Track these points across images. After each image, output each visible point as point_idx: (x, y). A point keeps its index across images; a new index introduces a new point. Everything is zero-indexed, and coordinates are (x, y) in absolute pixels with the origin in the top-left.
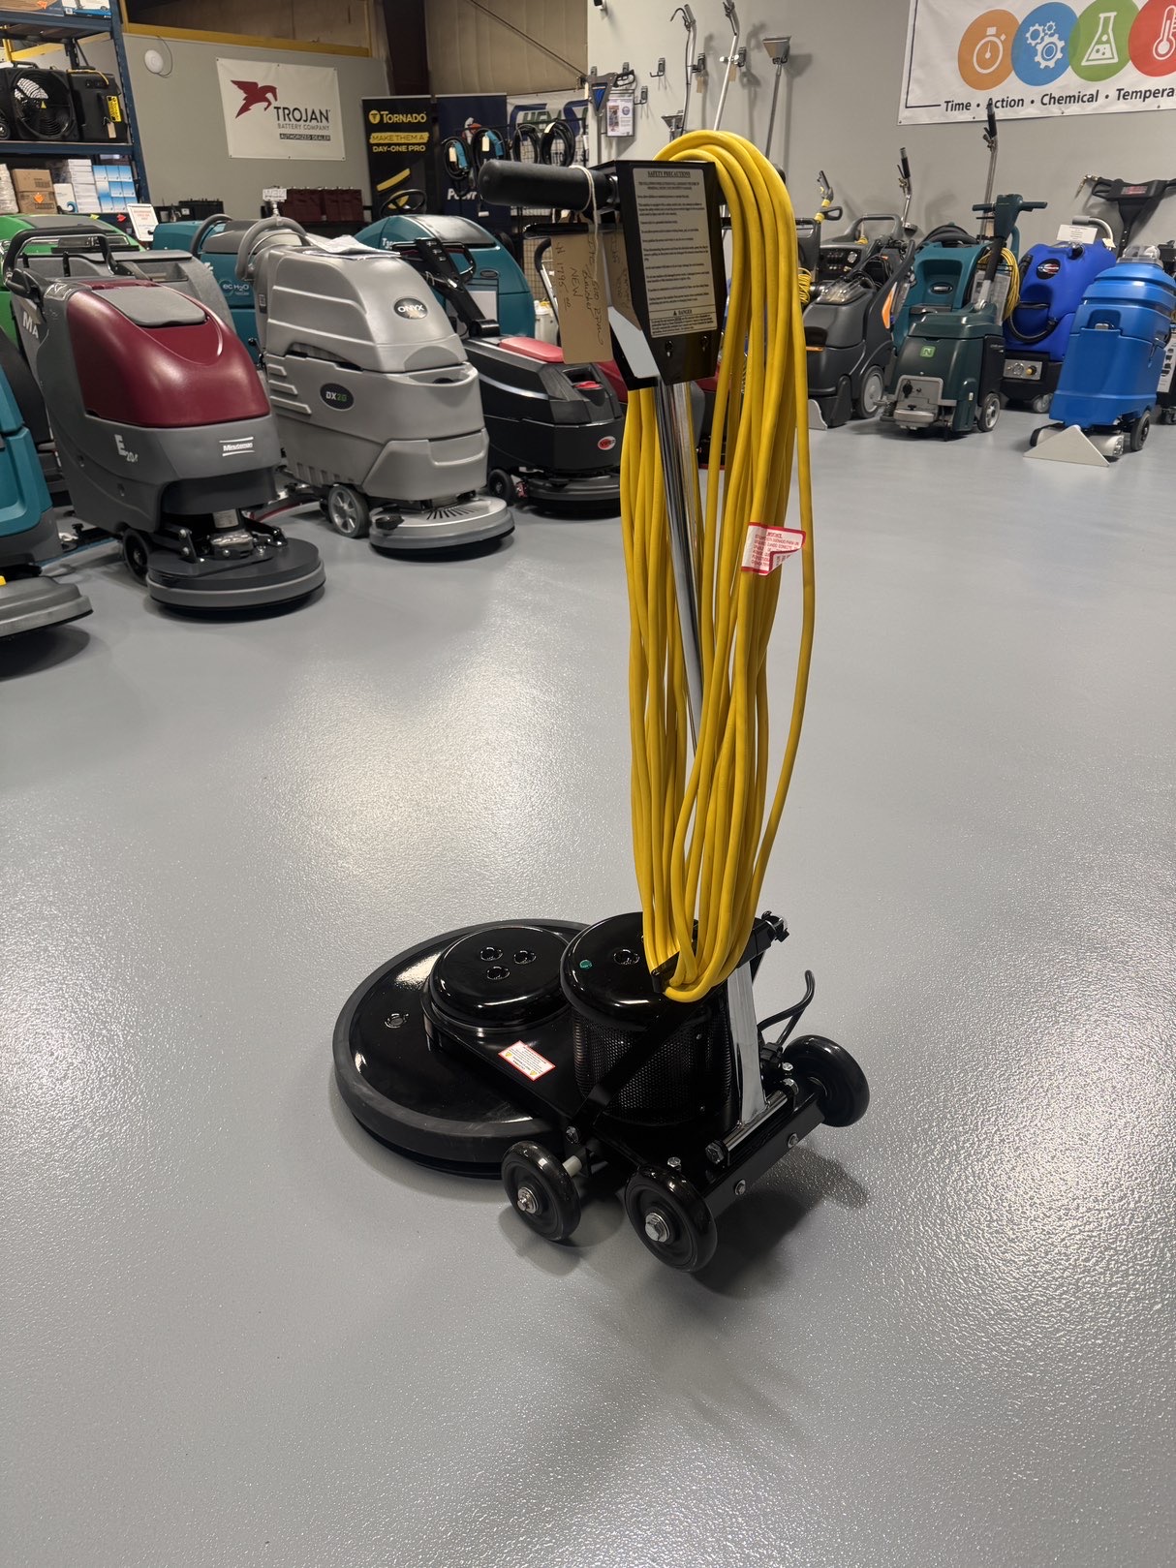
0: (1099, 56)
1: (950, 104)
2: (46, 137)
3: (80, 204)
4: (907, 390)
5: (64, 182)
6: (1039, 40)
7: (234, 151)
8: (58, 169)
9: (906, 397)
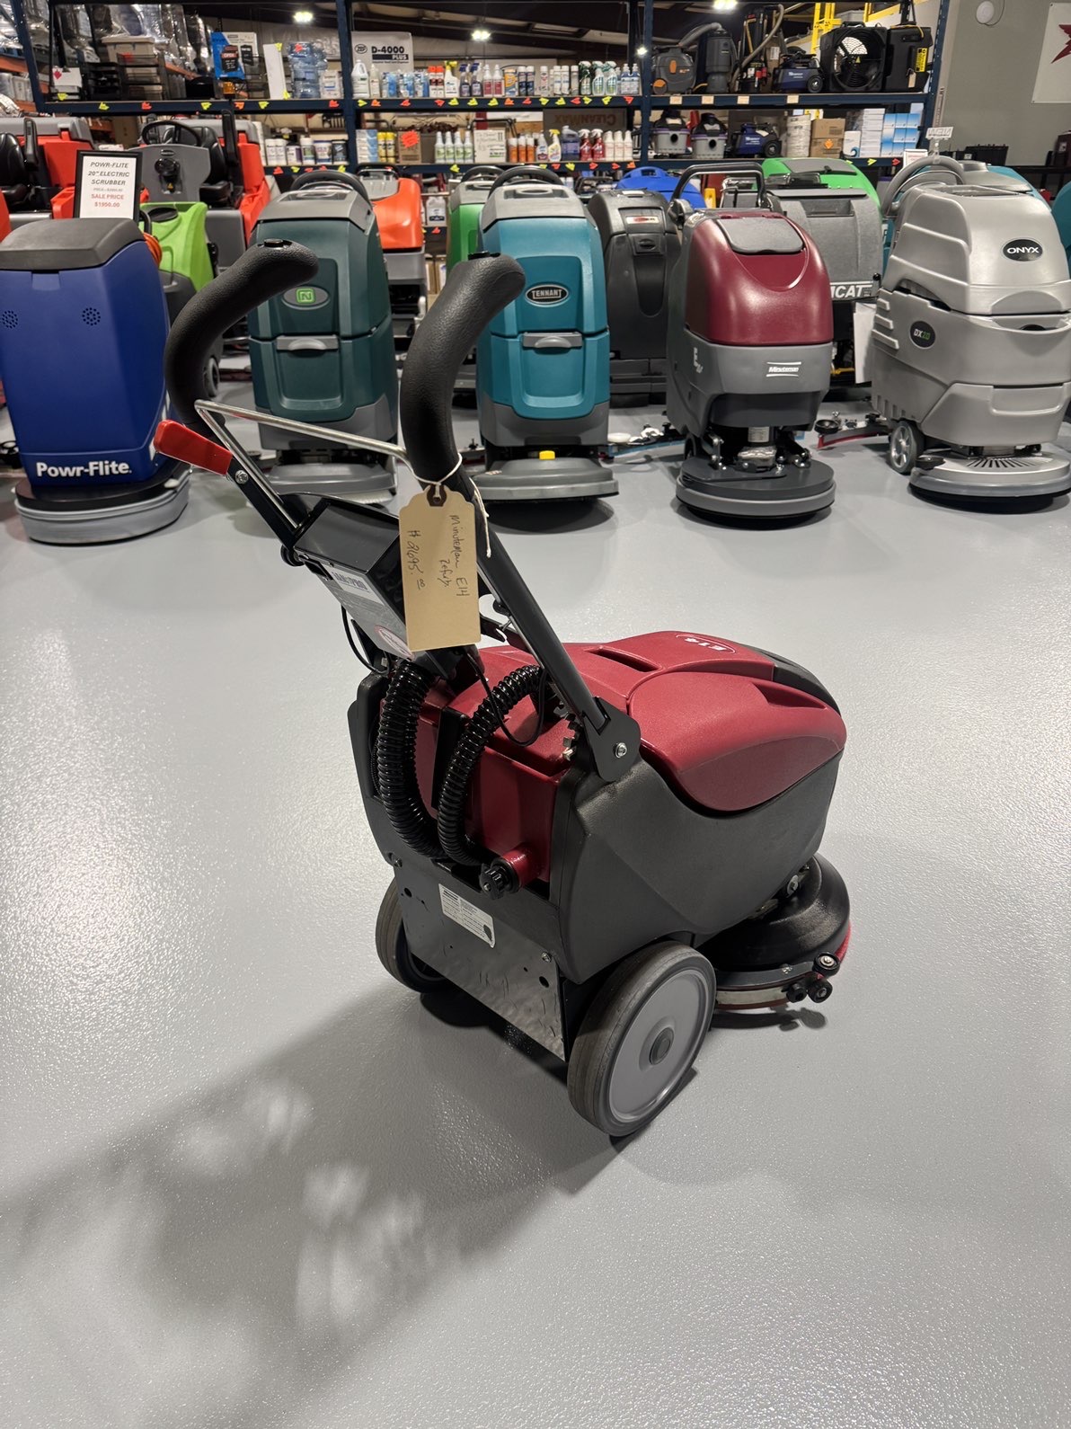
2: (852, 89)
3: (863, 149)
5: (856, 130)
7: (1038, 97)
8: (855, 118)
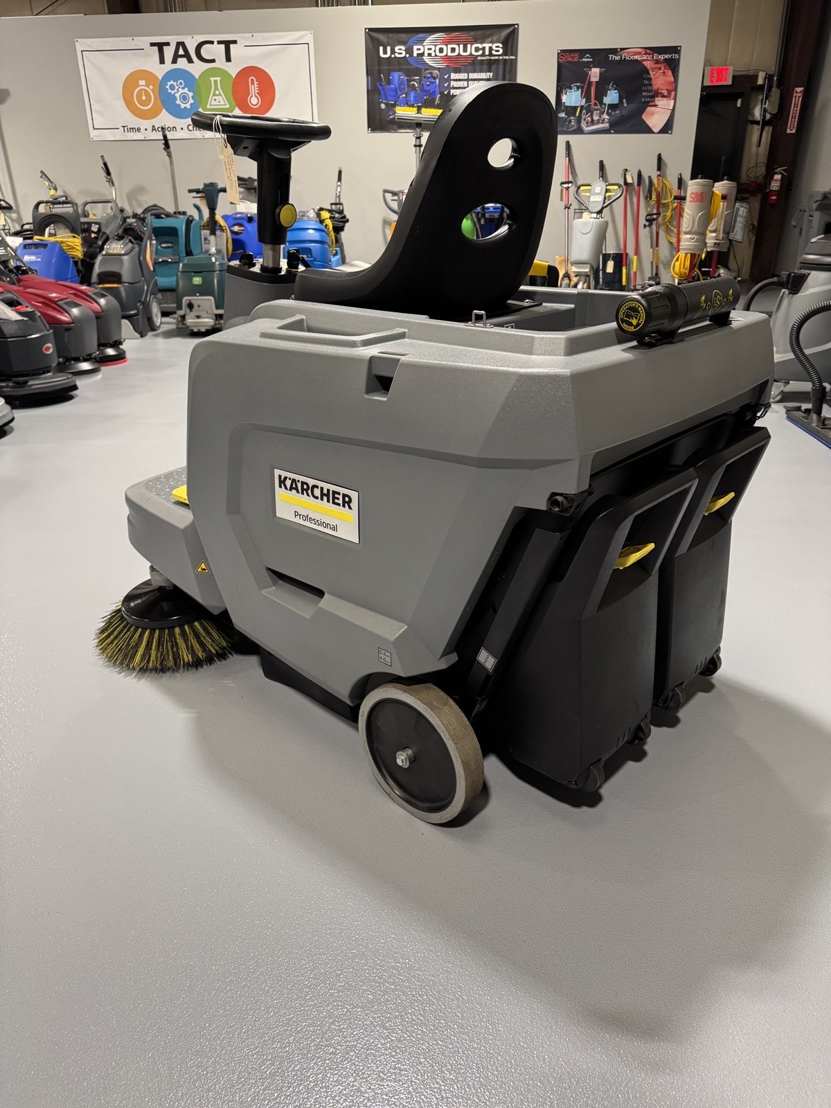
0: (216, 103)
1: (126, 128)
4: (190, 306)
6: (176, 91)
9: (191, 310)
